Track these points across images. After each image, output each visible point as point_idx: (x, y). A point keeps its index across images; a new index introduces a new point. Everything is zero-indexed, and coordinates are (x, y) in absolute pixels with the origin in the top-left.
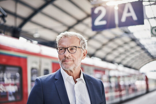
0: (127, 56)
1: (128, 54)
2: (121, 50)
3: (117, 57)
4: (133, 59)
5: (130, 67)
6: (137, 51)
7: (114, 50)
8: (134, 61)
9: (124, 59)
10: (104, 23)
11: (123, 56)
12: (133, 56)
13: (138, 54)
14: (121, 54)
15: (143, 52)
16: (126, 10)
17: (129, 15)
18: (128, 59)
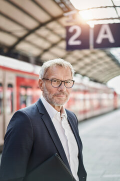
0: (94, 68)
1: (95, 65)
2: (87, 60)
3: (82, 68)
4: (101, 71)
5: (96, 81)
6: (107, 63)
7: (80, 60)
9: (89, 71)
10: (78, 43)
11: (89, 68)
12: (101, 68)
13: (106, 66)
14: (87, 65)
15: (113, 64)
16: (102, 31)
17: (105, 36)
18: (95, 71)
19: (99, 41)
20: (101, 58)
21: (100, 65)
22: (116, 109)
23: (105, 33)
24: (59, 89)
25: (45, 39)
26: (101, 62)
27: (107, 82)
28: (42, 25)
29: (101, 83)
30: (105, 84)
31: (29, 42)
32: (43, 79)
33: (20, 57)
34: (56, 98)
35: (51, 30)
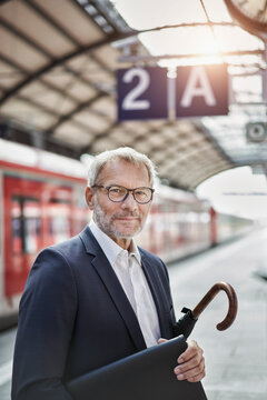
0: (171, 157)
1: (172, 150)
2: (155, 140)
4: (182, 164)
6: (195, 145)
8: (183, 168)
10: (144, 105)
12: (183, 157)
13: (195, 152)
15: (207, 147)
17: (198, 92)
18: (172, 164)
19: (186, 102)
20: (183, 136)
21: (182, 150)
22: (214, 245)
23: (198, 85)
24: (124, 205)
25: (62, 92)
26: (184, 143)
27: (195, 187)
28: (56, 62)
29: (185, 188)
30: (192, 192)
31: (27, 100)
32: (94, 186)
33: (9, 133)
34: (117, 223)
35: (78, 75)
